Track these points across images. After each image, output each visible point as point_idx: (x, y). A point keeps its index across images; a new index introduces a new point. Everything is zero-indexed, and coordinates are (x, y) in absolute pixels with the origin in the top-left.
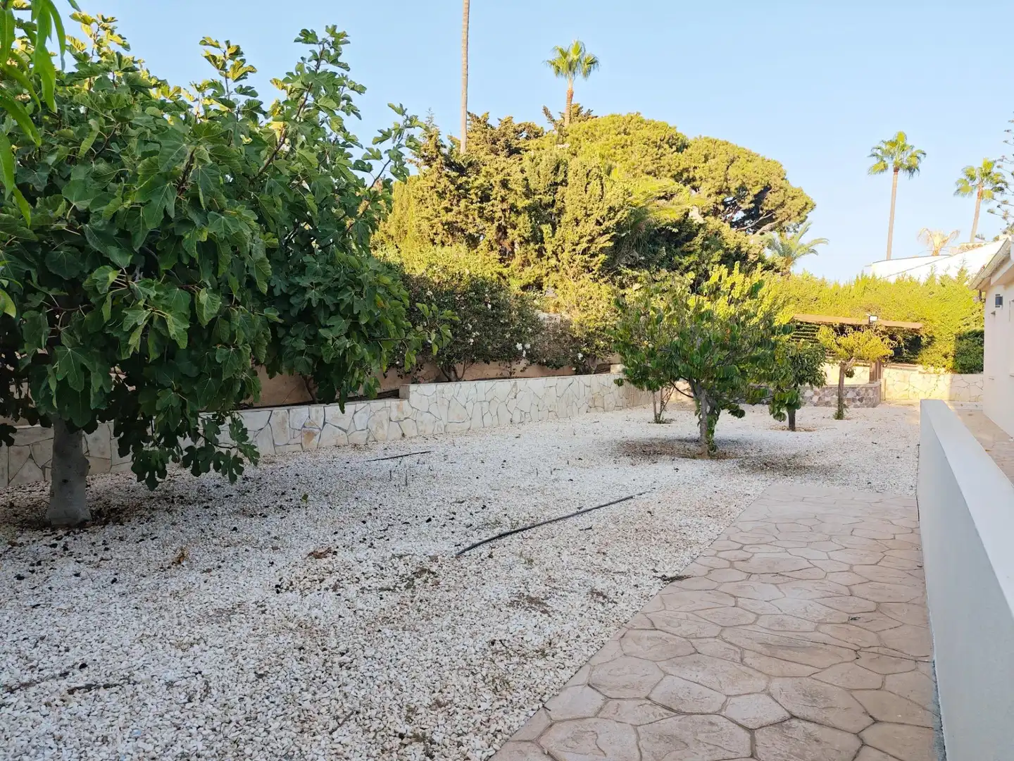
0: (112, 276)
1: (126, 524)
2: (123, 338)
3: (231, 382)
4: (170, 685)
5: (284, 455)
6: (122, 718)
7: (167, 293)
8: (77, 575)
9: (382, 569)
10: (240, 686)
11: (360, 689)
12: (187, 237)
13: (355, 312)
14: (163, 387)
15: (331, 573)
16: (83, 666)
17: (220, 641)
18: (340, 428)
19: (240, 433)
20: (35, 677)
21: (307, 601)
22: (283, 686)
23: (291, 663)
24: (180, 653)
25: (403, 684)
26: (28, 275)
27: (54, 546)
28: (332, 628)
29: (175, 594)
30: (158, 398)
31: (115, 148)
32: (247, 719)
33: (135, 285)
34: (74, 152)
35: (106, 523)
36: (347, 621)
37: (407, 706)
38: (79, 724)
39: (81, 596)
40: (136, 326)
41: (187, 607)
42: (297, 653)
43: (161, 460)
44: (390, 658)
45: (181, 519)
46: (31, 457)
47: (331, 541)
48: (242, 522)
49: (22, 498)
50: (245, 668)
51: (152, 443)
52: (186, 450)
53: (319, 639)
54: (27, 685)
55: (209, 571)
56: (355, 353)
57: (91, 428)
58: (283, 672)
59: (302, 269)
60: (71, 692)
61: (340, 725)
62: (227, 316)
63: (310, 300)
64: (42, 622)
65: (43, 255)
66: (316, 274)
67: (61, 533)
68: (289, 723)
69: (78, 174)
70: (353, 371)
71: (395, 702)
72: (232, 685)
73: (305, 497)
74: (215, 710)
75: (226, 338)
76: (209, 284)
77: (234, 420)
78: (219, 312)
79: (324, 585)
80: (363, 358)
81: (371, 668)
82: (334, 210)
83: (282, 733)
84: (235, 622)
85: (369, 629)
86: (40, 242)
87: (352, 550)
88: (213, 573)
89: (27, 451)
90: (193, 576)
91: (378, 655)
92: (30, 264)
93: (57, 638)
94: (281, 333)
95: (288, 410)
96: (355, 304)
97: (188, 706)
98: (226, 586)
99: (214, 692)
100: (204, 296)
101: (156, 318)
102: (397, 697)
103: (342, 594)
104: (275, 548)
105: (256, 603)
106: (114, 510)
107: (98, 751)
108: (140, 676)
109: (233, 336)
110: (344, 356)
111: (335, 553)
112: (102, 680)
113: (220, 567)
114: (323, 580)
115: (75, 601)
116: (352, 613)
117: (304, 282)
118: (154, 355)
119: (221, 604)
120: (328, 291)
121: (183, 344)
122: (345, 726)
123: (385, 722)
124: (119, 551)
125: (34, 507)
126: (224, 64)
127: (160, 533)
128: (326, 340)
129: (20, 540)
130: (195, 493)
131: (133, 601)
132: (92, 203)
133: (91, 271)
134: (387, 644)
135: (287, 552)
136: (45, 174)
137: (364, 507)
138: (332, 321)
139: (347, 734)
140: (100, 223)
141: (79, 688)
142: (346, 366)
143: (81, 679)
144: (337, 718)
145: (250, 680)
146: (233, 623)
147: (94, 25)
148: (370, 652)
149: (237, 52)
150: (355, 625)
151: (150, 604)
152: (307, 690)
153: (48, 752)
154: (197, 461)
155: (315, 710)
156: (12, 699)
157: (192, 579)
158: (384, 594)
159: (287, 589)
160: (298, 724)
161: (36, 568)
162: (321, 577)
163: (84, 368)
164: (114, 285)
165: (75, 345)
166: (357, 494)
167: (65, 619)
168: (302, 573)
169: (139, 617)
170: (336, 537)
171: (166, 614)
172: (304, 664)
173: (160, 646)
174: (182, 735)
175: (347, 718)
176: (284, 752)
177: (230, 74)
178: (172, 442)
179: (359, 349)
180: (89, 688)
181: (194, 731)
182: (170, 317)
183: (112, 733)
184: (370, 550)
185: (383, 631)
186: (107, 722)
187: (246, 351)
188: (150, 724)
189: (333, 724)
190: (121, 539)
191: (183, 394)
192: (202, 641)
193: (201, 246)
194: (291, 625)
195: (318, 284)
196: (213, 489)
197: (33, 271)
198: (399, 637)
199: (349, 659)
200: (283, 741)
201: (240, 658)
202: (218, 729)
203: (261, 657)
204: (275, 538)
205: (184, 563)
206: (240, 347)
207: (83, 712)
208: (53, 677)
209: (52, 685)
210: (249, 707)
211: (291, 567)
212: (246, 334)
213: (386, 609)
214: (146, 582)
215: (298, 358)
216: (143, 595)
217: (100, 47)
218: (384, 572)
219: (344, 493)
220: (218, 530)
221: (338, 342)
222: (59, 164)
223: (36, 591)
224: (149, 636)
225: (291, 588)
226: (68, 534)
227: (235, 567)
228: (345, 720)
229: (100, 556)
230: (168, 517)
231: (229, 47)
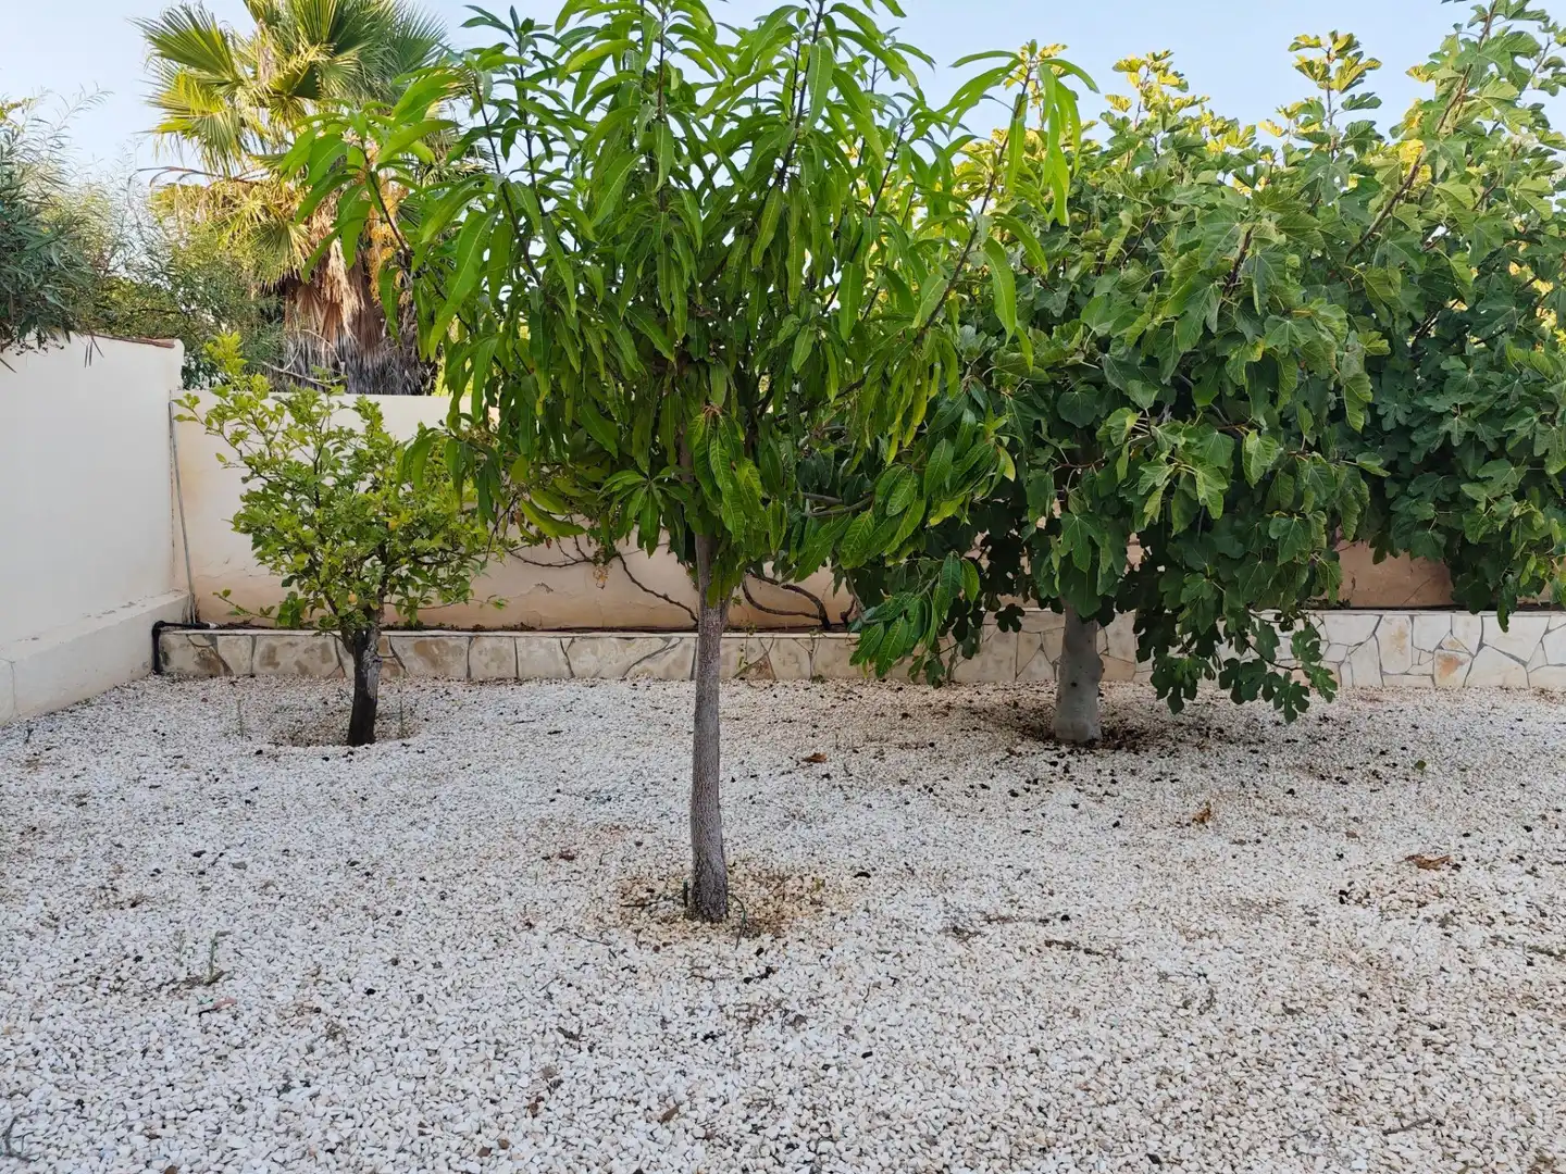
0: (1131, 421)
1: (1142, 754)
2: (1137, 504)
3: (1292, 570)
4: (1164, 977)
5: (1397, 690)
6: (1099, 995)
7: (1201, 440)
8: (1075, 806)
9: (1543, 915)
10: (1258, 1013)
11: (1451, 1089)
12: (1233, 357)
13: (1538, 452)
14: (1191, 571)
15: (1441, 896)
16: (1066, 918)
17: (1238, 944)
18: (1513, 657)
19: (1309, 646)
20: (1014, 913)
21: (1389, 929)
22: (1322, 1038)
23: (1342, 1008)
24: (1183, 942)
25: (1539, 1113)
26: (1038, 425)
27: (1054, 764)
28: (1423, 982)
29: (1191, 863)
30: (1185, 585)
31: (1148, 244)
32: (1259, 1061)
33: (1158, 431)
34: (1101, 258)
35: (1119, 747)
36: (1453, 980)
37: (1537, 1151)
38: (1051, 984)
39: (1076, 833)
40: (1154, 488)
41: (1202, 883)
42: (1354, 999)
43: (1189, 673)
44: (1522, 1064)
45: (1215, 761)
46: (1041, 647)
47: (1454, 846)
48: (1304, 784)
49: (1028, 698)
50: (1271, 992)
51: (1179, 647)
52: (1226, 663)
53: (1396, 991)
54: (1005, 920)
55: (1242, 843)
56: (1531, 526)
57: (1105, 618)
58: (1324, 1017)
59: (1439, 382)
60: (1049, 944)
61: (1404, 1129)
62: (1292, 470)
63: (1448, 434)
64: (1029, 853)
65: (1056, 398)
66: (1464, 388)
67: (1064, 749)
68: (1321, 1091)
69: (1104, 286)
70: (1525, 558)
71: (1515, 1135)
72: (1247, 1008)
73: (1421, 765)
74: (1215, 1031)
75: (1289, 501)
76: (1263, 422)
77: (1308, 625)
78: (1278, 464)
79: (1425, 912)
80: (1549, 538)
81: (1479, 1066)
82: (1513, 269)
83: (1308, 1101)
84: (1266, 925)
85: (1492, 1004)
86: (1054, 383)
87: (1490, 869)
88: (1247, 847)
89: (1038, 640)
90: (1218, 845)
91: (1500, 1052)
92: (1041, 412)
93: (1042, 876)
94: (1391, 490)
95: (1412, 618)
96: (1538, 437)
97: (1182, 1012)
98: (1262, 870)
99: (1220, 1007)
100: (1252, 442)
101: (1183, 476)
102: (1520, 1130)
103: (1456, 936)
104: (1351, 835)
105: (1303, 907)
106: (1130, 732)
107: (1067, 1023)
108: (1127, 952)
109: (1299, 499)
110: (1507, 532)
111: (1457, 867)
112: (1084, 942)
113: (1258, 841)
114: (1425, 904)
115: (1069, 838)
116: (1466, 971)
117: (1439, 404)
118: (1178, 527)
119: (1252, 895)
120: (1488, 416)
121: (1217, 512)
122: (1412, 1133)
123: (1488, 1158)
124: (1128, 787)
125: (1039, 712)
126: (1327, 69)
127: (1184, 776)
128: (1475, 503)
129: (1019, 749)
130: (1242, 728)
131: (1136, 857)
132: (1114, 327)
133: (1108, 416)
134: (1522, 1039)
135: (1370, 845)
136: (1065, 294)
137: (1535, 804)
138: (1492, 470)
139: (1414, 1146)
140: (1121, 351)
141: (1058, 943)
142: (1510, 549)
143: (1061, 932)
144: (1401, 1116)
145: (1275, 1011)
146: (1263, 926)
147: (1144, 70)
148: (1483, 1040)
149: (1351, 44)
150: (1467, 990)
151: (1155, 866)
152: (1360, 1058)
153: (1015, 1002)
154: (1241, 681)
155: (1366, 1090)
156: (987, 930)
157: (1216, 848)
158: (1538, 958)
159: (1359, 902)
160: (1335, 1099)
161: (1032, 787)
162: (1423, 899)
163: (1091, 541)
164: (1134, 431)
165: (1084, 513)
166: (1525, 778)
167: (1055, 856)
168: (1388, 883)
169: (1139, 879)
170: (1464, 841)
171: (1174, 885)
172: (1363, 1020)
173: (1159, 924)
174: (1169, 1045)
175: (1419, 1124)
176: (1305, 1127)
177: (1334, 84)
178: (1207, 649)
179: (1540, 519)
180: (1068, 946)
181: (1184, 1046)
182: (1200, 474)
183: (1085, 1008)
184: (1528, 879)
185: (1519, 1016)
186: (1082, 993)
187: (1318, 521)
188: (1130, 1016)
189: (1391, 1122)
190: (1133, 772)
191: (1218, 580)
192: (1215, 936)
193: (1252, 368)
194: (1353, 956)
195: (1469, 406)
196: (1269, 727)
197: (1042, 420)
198: (1549, 1036)
199: (1443, 1040)
200: (1306, 1112)
201: (1264, 975)
202: (1216, 1057)
203: (1296, 985)
204: (1355, 819)
205: (1209, 824)
206: (1309, 517)
207: (1057, 972)
208: (1033, 920)
209: (1030, 929)
210: (1264, 1047)
211: (1371, 871)
212: (1319, 495)
213: (1536, 983)
214: (1154, 836)
215: (1419, 533)
216: (1148, 852)
217: (1148, 98)
218: (1547, 921)
219: (1500, 773)
220: (1266, 789)
221: (1495, 507)
222: (1083, 278)
223: (1028, 815)
224: (1147, 907)
225: (1365, 902)
226: (1071, 753)
227: (1281, 846)
228: (1414, 1125)
229: (1105, 788)
230: (1197, 756)
231: (1335, 41)
